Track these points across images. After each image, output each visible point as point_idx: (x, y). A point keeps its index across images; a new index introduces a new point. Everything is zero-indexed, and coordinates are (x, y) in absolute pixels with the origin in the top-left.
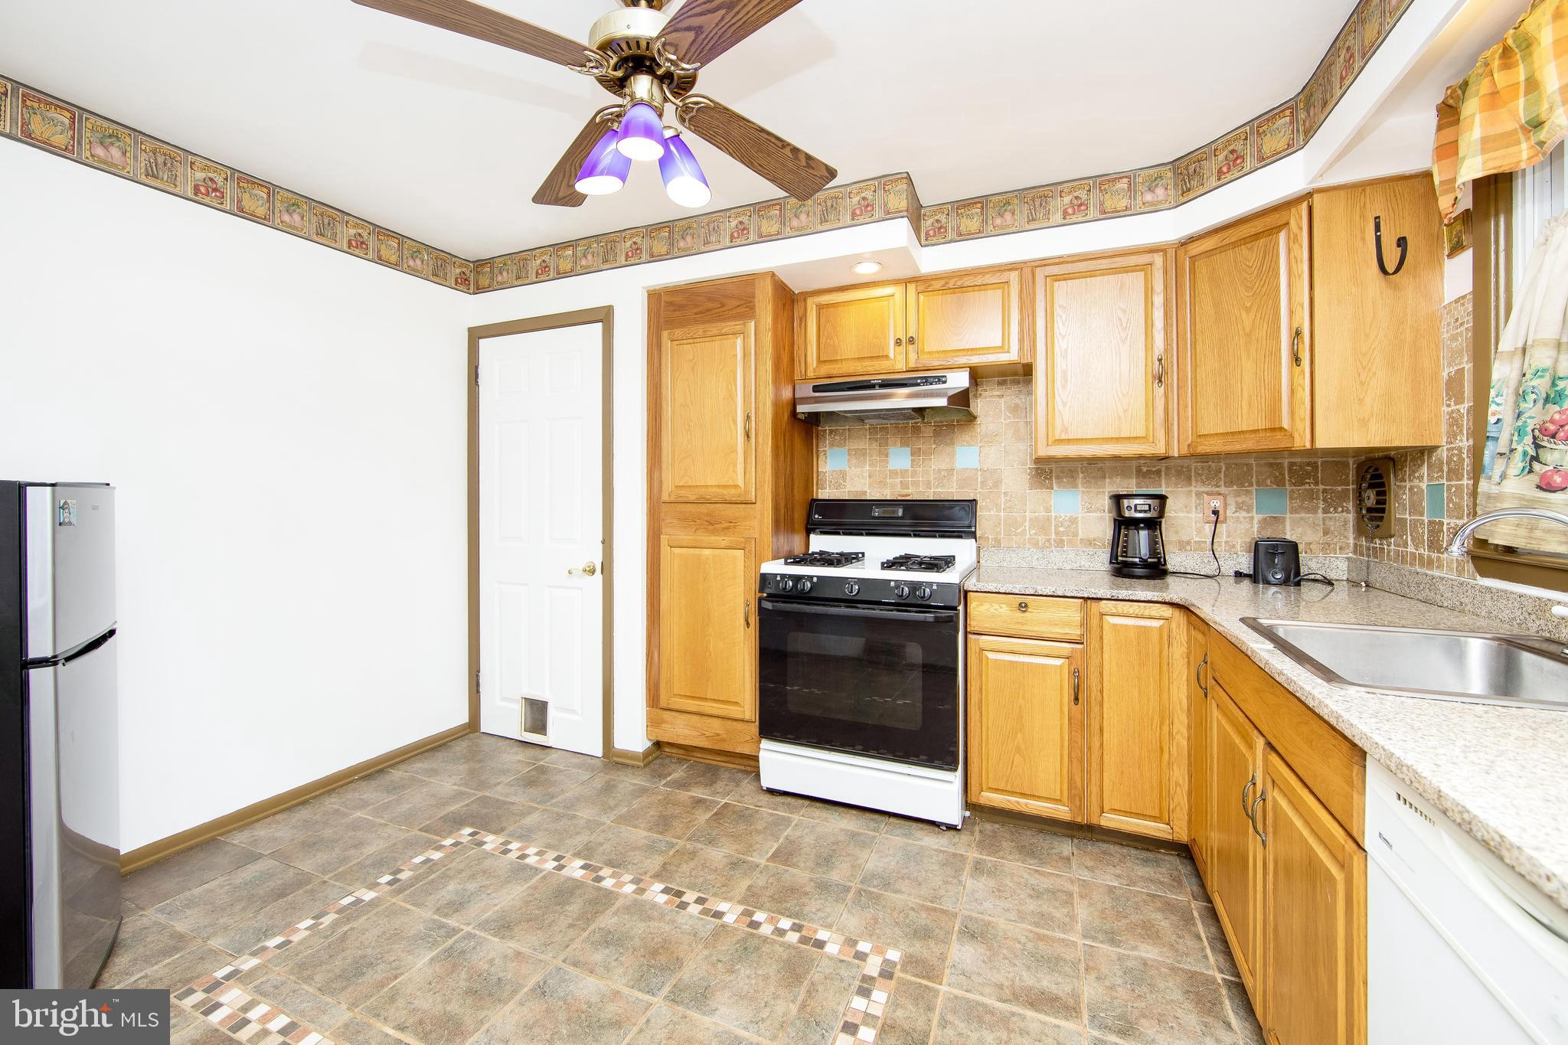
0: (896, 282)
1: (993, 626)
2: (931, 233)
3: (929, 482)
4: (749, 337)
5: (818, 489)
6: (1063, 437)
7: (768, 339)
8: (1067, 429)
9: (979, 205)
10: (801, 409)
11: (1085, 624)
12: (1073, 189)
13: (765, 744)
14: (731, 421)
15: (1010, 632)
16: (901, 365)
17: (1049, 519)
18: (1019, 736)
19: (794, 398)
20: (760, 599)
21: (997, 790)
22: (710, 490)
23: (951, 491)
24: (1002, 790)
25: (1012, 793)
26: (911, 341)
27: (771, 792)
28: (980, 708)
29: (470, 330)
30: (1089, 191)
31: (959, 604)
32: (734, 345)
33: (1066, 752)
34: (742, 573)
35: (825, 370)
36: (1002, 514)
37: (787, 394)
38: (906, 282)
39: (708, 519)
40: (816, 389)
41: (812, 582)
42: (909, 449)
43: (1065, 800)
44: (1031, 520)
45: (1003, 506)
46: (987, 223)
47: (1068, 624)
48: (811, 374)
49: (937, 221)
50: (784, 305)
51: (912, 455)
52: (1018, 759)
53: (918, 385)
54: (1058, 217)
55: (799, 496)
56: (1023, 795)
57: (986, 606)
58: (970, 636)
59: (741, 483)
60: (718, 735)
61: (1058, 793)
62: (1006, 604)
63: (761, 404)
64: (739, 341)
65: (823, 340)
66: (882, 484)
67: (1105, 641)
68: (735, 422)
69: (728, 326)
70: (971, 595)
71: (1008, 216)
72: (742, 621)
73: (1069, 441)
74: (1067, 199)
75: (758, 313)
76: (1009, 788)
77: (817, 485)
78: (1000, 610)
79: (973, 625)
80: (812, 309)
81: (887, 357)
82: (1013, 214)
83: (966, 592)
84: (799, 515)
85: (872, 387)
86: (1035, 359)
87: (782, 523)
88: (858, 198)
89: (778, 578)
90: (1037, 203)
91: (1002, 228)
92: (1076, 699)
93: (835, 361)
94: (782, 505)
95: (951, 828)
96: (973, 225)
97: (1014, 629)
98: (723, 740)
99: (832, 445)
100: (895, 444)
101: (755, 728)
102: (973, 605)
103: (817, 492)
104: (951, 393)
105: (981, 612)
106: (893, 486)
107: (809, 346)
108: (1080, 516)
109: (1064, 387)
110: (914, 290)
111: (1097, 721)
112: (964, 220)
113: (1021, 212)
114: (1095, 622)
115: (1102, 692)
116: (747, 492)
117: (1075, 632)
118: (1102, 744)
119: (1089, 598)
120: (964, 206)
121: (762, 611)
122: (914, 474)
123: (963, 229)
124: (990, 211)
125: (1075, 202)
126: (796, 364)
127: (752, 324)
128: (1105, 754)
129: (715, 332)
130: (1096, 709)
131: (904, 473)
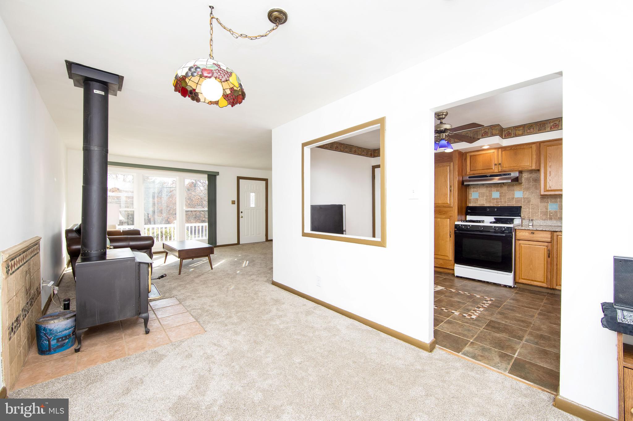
0: (495, 148)
1: (524, 238)
2: (506, 135)
3: (506, 201)
4: (451, 166)
5: (469, 203)
6: (549, 189)
7: (456, 167)
8: (551, 187)
9: (522, 127)
10: (465, 183)
11: (552, 238)
12: (554, 121)
13: (456, 265)
14: (446, 187)
15: (528, 240)
16: (496, 171)
17: (547, 211)
18: (531, 265)
19: (463, 180)
20: (455, 230)
21: (524, 279)
22: (440, 204)
23: (513, 204)
24: (526, 279)
25: (529, 280)
26: (500, 164)
27: (457, 277)
28: (519, 258)
29: (373, 166)
30: (559, 121)
31: (513, 232)
32: (447, 169)
33: (546, 270)
34: (449, 225)
35: (472, 172)
36: (531, 210)
37: (461, 179)
38: (498, 148)
39: (439, 211)
40: (469, 177)
41: (470, 226)
42: (499, 192)
43: (545, 282)
44: (541, 212)
45: (531, 208)
46: (525, 132)
47: (547, 238)
48: (468, 173)
49: (508, 132)
50: (460, 157)
51: (500, 194)
52: (531, 272)
53: (502, 176)
54: (549, 129)
55: (463, 205)
56: (532, 280)
57: (522, 233)
58: (516, 240)
59: (449, 202)
60: (442, 264)
61: (543, 280)
62: (528, 233)
63: (454, 183)
64: (448, 168)
65: (472, 165)
66: (490, 202)
67: (558, 242)
68: (447, 187)
69: (445, 164)
70: (517, 230)
71: (532, 130)
72: (449, 236)
73: (552, 190)
74: (552, 124)
75: (453, 160)
76: (528, 279)
77: (469, 202)
78: (526, 234)
79: (518, 237)
80: (468, 157)
81: (492, 169)
82: (533, 129)
83: (515, 230)
84: (464, 210)
85: (487, 177)
86: (540, 168)
87: (460, 213)
88: (483, 131)
89: (460, 225)
90: (542, 126)
91: (530, 133)
92: (549, 256)
93: (476, 170)
94: (460, 208)
95: (510, 287)
96: (520, 132)
97: (530, 239)
98: (443, 265)
99: (473, 191)
100: (494, 191)
101: (453, 261)
102: (517, 233)
103: (469, 204)
104: (512, 179)
105: (520, 234)
106: (493, 203)
107: (467, 167)
108: (558, 211)
109: (550, 175)
110: (501, 150)
111: (556, 262)
112: (517, 131)
113: (536, 128)
114: (555, 238)
115: (557, 255)
116: (450, 204)
117: (549, 240)
118: (557, 268)
119: (553, 231)
120: (517, 127)
121: (455, 233)
122: (501, 199)
123: (517, 133)
124: (526, 128)
125: (555, 125)
126: (463, 171)
127: (452, 163)
128: (558, 270)
129: (441, 165)
130: (555, 259)
131: (497, 199)
